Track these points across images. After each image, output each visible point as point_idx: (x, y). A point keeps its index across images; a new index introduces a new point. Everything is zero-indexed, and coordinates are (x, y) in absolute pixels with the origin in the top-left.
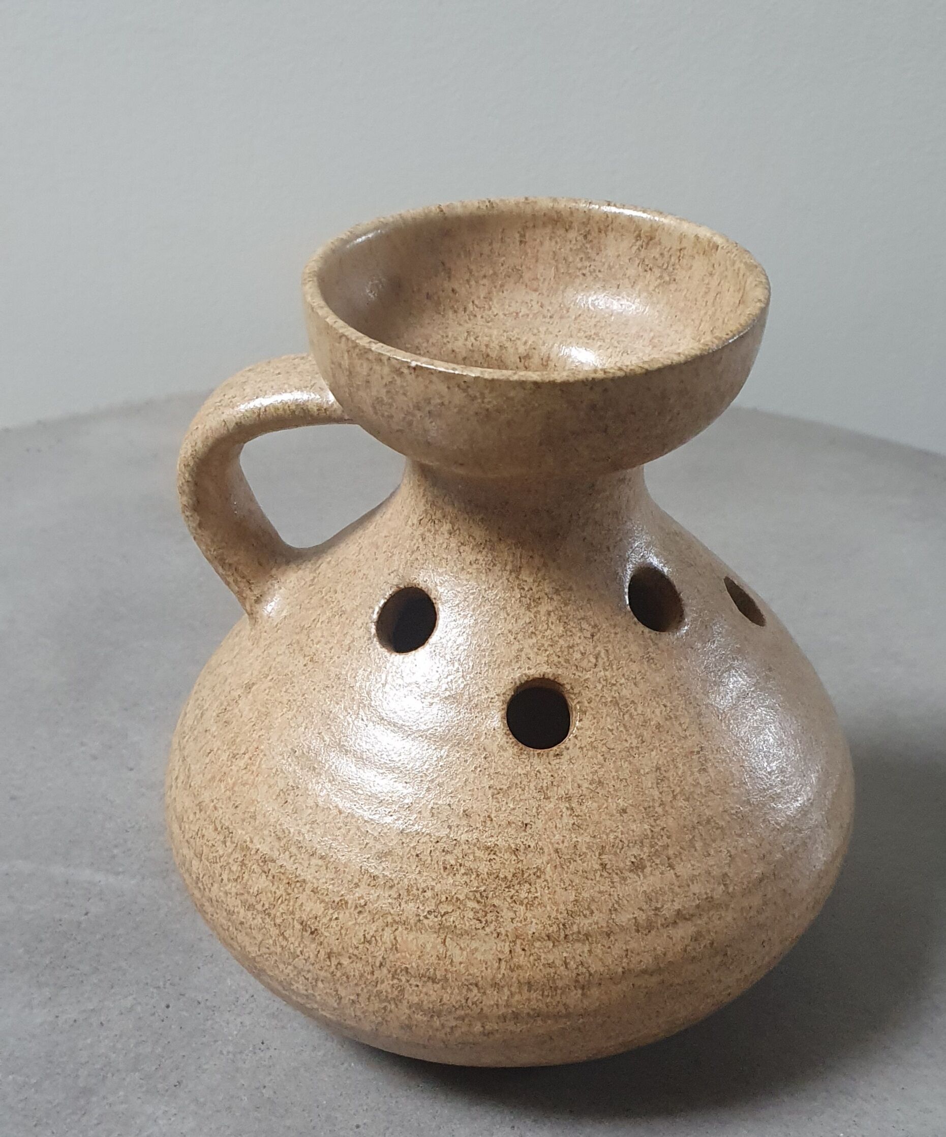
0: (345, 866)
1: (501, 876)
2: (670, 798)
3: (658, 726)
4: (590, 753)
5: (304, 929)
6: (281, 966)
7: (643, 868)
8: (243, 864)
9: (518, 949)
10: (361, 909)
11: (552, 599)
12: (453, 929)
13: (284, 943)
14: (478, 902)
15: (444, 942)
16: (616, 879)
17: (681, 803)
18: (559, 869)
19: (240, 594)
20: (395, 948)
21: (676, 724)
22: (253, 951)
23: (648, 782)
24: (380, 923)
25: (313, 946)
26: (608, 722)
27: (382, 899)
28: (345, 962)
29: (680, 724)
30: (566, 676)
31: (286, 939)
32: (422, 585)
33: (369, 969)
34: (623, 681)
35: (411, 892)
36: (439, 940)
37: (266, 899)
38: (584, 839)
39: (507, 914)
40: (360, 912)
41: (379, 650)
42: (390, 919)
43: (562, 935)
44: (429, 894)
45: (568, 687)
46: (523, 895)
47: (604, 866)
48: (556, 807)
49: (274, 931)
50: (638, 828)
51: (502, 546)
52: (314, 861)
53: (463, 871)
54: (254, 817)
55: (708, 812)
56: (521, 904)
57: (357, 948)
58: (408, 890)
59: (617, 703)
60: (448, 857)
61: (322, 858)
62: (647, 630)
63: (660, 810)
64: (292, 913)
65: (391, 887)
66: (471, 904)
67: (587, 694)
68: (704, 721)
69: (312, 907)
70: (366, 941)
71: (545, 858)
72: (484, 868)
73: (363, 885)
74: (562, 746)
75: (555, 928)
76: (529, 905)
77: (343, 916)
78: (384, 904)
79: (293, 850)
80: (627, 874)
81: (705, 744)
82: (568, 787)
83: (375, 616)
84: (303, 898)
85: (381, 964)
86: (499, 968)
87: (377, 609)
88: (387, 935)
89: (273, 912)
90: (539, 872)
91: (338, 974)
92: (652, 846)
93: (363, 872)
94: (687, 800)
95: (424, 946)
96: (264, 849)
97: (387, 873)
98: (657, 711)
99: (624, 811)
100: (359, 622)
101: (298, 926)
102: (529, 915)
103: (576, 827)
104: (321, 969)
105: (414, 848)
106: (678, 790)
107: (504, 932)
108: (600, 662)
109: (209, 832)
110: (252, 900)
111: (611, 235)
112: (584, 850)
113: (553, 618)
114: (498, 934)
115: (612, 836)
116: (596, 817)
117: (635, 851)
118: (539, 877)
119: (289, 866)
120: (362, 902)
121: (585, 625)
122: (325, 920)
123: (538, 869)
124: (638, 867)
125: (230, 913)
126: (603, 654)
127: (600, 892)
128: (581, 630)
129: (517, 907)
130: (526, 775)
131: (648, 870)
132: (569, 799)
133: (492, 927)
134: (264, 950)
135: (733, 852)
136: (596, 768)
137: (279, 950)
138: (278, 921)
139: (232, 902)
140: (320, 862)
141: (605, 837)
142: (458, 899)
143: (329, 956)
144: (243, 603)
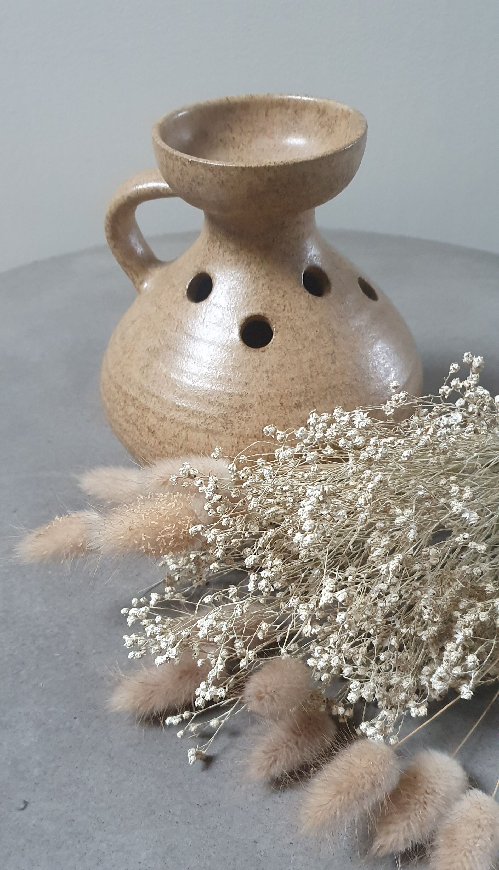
0: (166, 401)
1: (234, 407)
2: (316, 373)
3: (312, 340)
4: (278, 352)
5: (149, 431)
6: (141, 449)
7: (301, 407)
8: (125, 402)
9: (241, 441)
10: (172, 421)
11: (265, 278)
12: (212, 431)
13: (142, 438)
14: (224, 419)
15: (208, 437)
16: (288, 411)
17: (321, 377)
18: (261, 405)
19: (133, 280)
20: (187, 439)
21: (322, 340)
22: (129, 442)
23: (306, 366)
24: (180, 428)
25: (153, 439)
26: (288, 337)
27: (181, 417)
28: (166, 446)
29: (324, 340)
30: (269, 315)
31: (142, 436)
32: (207, 272)
33: (176, 449)
34: (297, 318)
35: (193, 414)
36: (206, 436)
37: (134, 417)
38: (273, 391)
39: (236, 425)
40: (172, 423)
41: (187, 302)
42: (185, 426)
43: (261, 436)
44: (202, 414)
45: (270, 319)
46: (244, 416)
47: (282, 404)
48: (261, 376)
49: (137, 433)
50: (299, 387)
51: (242, 252)
52: (154, 399)
53: (217, 404)
54: (130, 380)
55: (334, 383)
56: (243, 420)
57: (171, 439)
58: (193, 413)
59: (293, 329)
60: (210, 398)
61: (157, 397)
62: (311, 295)
63: (310, 380)
64: (144, 424)
65: (186, 411)
66: (220, 420)
67: (279, 323)
68: (336, 340)
69: (152, 420)
70: (175, 436)
71: (255, 399)
72: (227, 403)
73: (173, 410)
74: (266, 347)
75: (258, 432)
76: (247, 421)
77: (165, 424)
78: (182, 419)
79: (146, 394)
80: (293, 409)
81: (336, 351)
82: (267, 367)
83: (187, 287)
84: (149, 416)
85: (181, 448)
86: (232, 450)
87: (188, 284)
88: (184, 433)
89: (137, 424)
90: (251, 406)
91: (164, 452)
92: (305, 396)
93: (174, 404)
94: (325, 376)
95: (199, 439)
96: (134, 394)
97: (184, 404)
98: (313, 333)
99: (293, 379)
100: (180, 290)
101: (147, 430)
102: (246, 425)
103: (270, 385)
104: (157, 450)
105: (196, 393)
106: (320, 371)
107: (234, 433)
108: (286, 309)
109: (113, 389)
110: (128, 418)
112: (273, 396)
113: (265, 287)
114: (232, 434)
115: (286, 391)
116: (279, 382)
117: (297, 398)
118: (251, 408)
119: (143, 401)
120: (173, 418)
121: (280, 291)
122: (158, 427)
123: (251, 404)
124: (298, 406)
125: (120, 425)
126: (288, 305)
127: (280, 416)
128: (278, 293)
129: (241, 422)
130: (249, 360)
131: (303, 408)
132: (267, 372)
133: (230, 430)
134: (134, 442)
135: (346, 403)
136: (281, 358)
137: (139, 441)
138: (139, 428)
139: (122, 421)
140: (156, 399)
141: (283, 391)
142: (214, 417)
143: (160, 443)
144: (135, 285)
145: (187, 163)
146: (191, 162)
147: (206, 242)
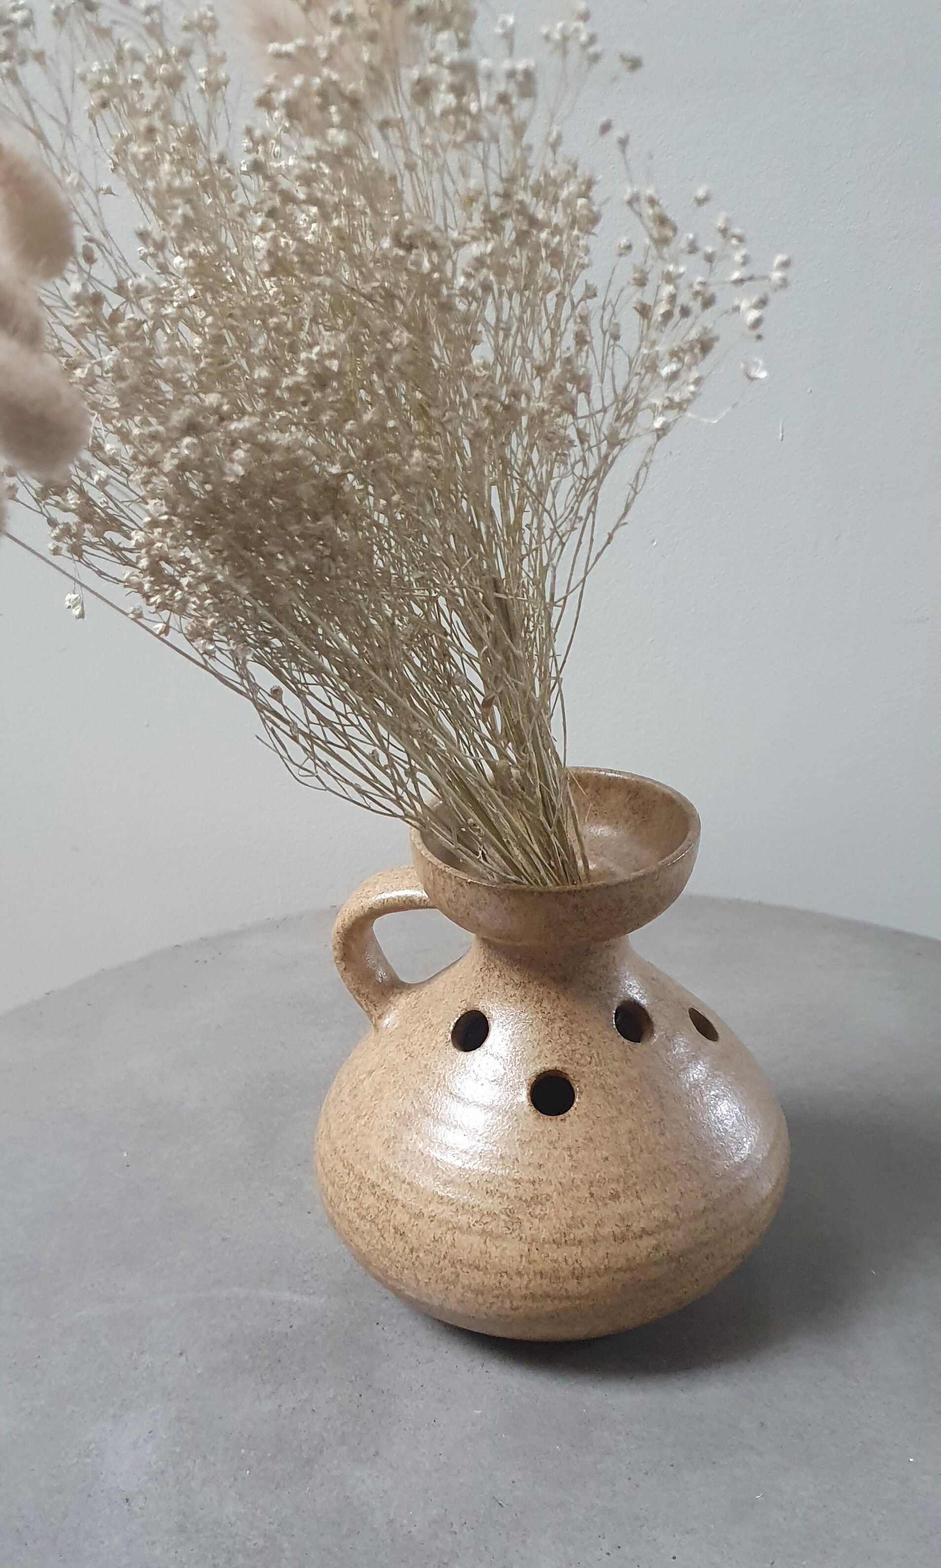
0: (424, 1189)
1: (524, 1199)
2: (638, 1151)
3: (632, 1103)
4: (584, 1120)
5: (396, 1232)
6: (381, 1258)
7: (619, 1197)
8: (360, 1188)
9: (533, 1248)
10: (432, 1218)
11: (562, 1019)
12: (490, 1234)
13: (384, 1242)
14: (508, 1216)
15: (485, 1242)
16: (600, 1204)
17: (645, 1155)
18: (561, 1195)
19: (368, 1012)
20: (453, 1245)
21: (644, 1103)
22: (364, 1248)
23: (623, 1140)
24: (444, 1228)
25: (402, 1243)
26: (597, 1100)
27: (445, 1212)
28: (421, 1255)
29: (648, 1103)
30: (570, 1070)
31: (384, 1239)
32: (481, 1009)
33: (437, 1260)
34: (608, 1073)
35: (463, 1208)
36: (483, 1241)
37: (373, 1212)
38: (579, 1176)
39: (526, 1225)
40: (431, 1221)
41: (452, 1050)
42: (450, 1226)
43: (563, 1240)
44: (476, 1209)
45: (572, 1076)
46: (538, 1212)
47: (592, 1195)
48: (561, 1154)
49: (378, 1234)
50: (616, 1170)
51: (531, 985)
52: (405, 1186)
53: (498, 1194)
54: (368, 1157)
55: (665, 1163)
56: (536, 1217)
57: (429, 1245)
58: (463, 1207)
59: (604, 1088)
60: (489, 1185)
61: (408, 1184)
62: (626, 1041)
63: (631, 1159)
64: (389, 1221)
65: (452, 1204)
66: (503, 1217)
67: (583, 1080)
68: (664, 1102)
69: (402, 1217)
70: (435, 1240)
71: (553, 1187)
72: (512, 1193)
73: (434, 1203)
74: (566, 1114)
75: (558, 1235)
76: (541, 1219)
77: (422, 1223)
78: (447, 1215)
79: (391, 1179)
80: (608, 1201)
81: (665, 1118)
82: (570, 1141)
83: (451, 1028)
84: (396, 1211)
85: (445, 1257)
86: (521, 1262)
87: (453, 1024)
88: (449, 1237)
89: (376, 1221)
90: (548, 1197)
91: (417, 1264)
92: (625, 1183)
93: (434, 1194)
94: (651, 1153)
95: (472, 1245)
96: (373, 1178)
97: (450, 1195)
98: (631, 1094)
99: (607, 1159)
100: (441, 1032)
101: (393, 1230)
102: (541, 1226)
103: (574, 1168)
104: (406, 1260)
105: (468, 1178)
106: (644, 1147)
107: (524, 1237)
108: (593, 1061)
109: (340, 1168)
110: (364, 1213)
111: (612, 791)
112: (579, 1183)
113: (563, 1032)
114: (521, 1238)
115: (597, 1175)
116: (587, 1162)
117: (614, 1186)
118: (547, 1200)
119: (388, 1188)
120: (433, 1214)
121: (583, 1036)
122: (409, 1226)
123: (548, 1195)
124: (615, 1196)
125: (350, 1222)
126: (595, 1055)
127: (589, 1212)
128: (581, 1040)
129: (532, 1220)
130: (542, 1132)
131: (622, 1199)
132: (569, 1149)
133: (517, 1232)
134: (370, 1248)
135: (683, 1191)
136: (588, 1129)
137: (380, 1247)
138: (380, 1227)
139: (353, 1215)
140: (408, 1187)
141: (592, 1175)
142: (495, 1213)
143: (412, 1251)
144: (371, 1019)
145: (465, 884)
146: (470, 883)
147: (479, 969)
